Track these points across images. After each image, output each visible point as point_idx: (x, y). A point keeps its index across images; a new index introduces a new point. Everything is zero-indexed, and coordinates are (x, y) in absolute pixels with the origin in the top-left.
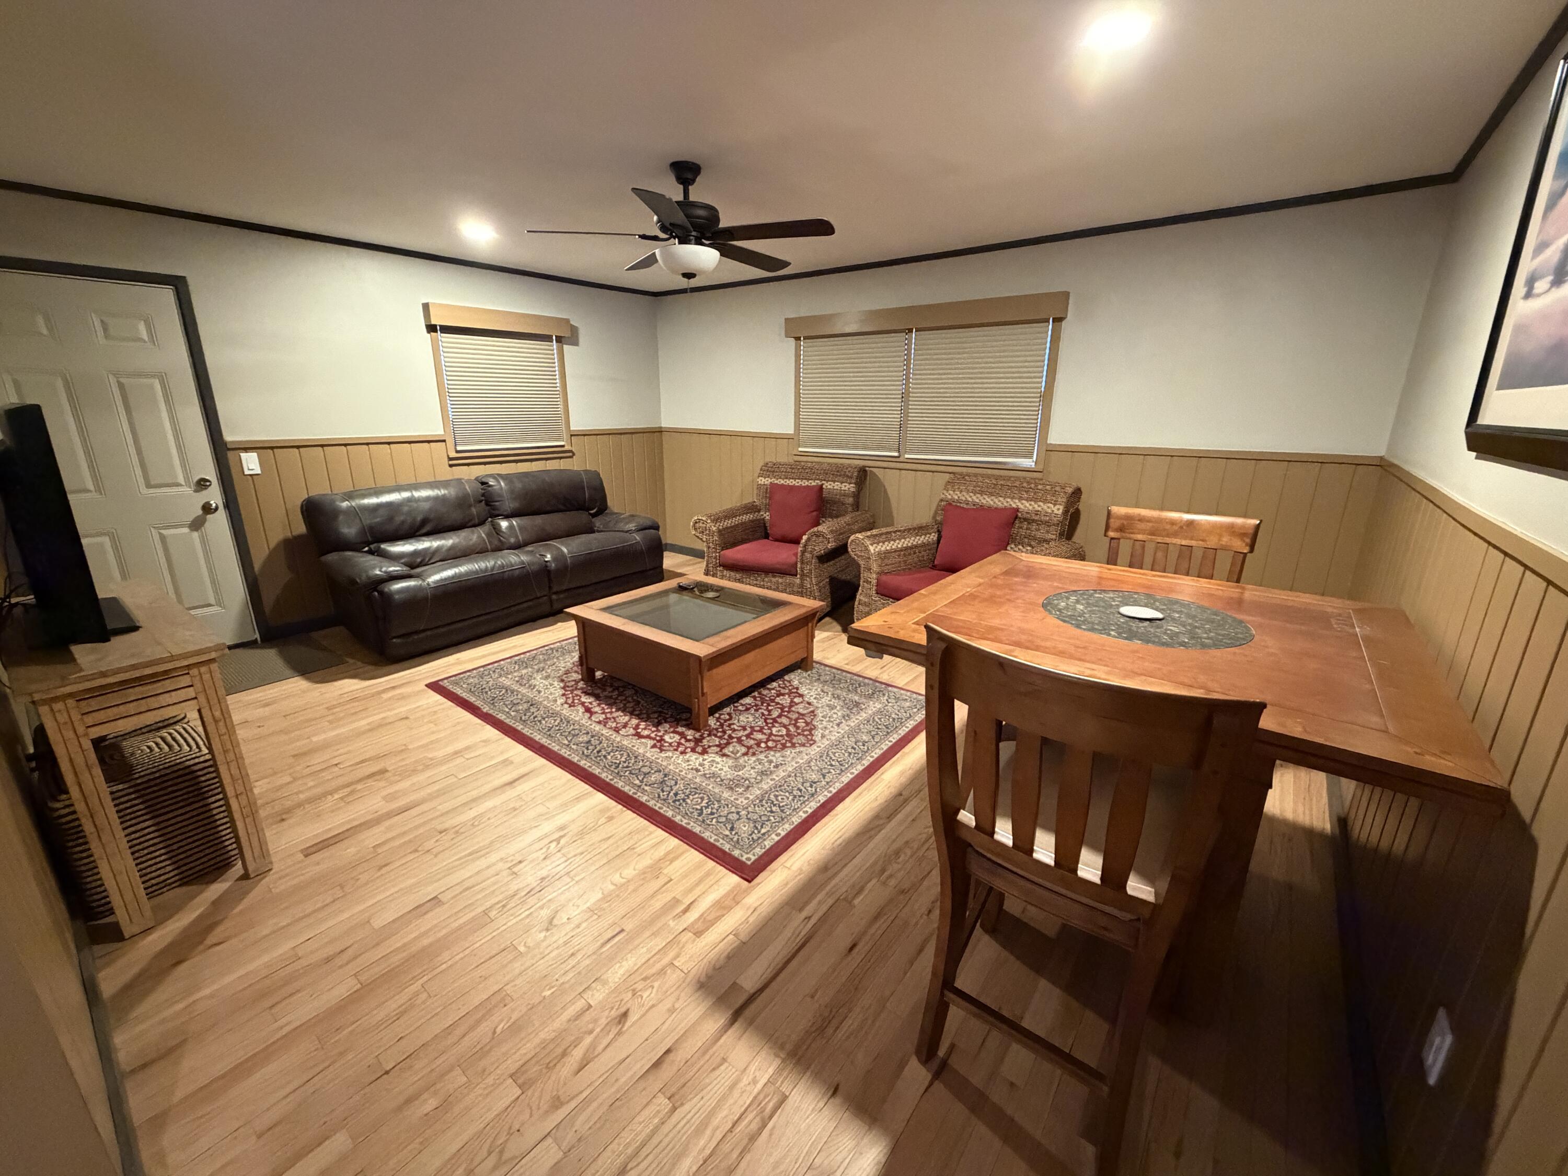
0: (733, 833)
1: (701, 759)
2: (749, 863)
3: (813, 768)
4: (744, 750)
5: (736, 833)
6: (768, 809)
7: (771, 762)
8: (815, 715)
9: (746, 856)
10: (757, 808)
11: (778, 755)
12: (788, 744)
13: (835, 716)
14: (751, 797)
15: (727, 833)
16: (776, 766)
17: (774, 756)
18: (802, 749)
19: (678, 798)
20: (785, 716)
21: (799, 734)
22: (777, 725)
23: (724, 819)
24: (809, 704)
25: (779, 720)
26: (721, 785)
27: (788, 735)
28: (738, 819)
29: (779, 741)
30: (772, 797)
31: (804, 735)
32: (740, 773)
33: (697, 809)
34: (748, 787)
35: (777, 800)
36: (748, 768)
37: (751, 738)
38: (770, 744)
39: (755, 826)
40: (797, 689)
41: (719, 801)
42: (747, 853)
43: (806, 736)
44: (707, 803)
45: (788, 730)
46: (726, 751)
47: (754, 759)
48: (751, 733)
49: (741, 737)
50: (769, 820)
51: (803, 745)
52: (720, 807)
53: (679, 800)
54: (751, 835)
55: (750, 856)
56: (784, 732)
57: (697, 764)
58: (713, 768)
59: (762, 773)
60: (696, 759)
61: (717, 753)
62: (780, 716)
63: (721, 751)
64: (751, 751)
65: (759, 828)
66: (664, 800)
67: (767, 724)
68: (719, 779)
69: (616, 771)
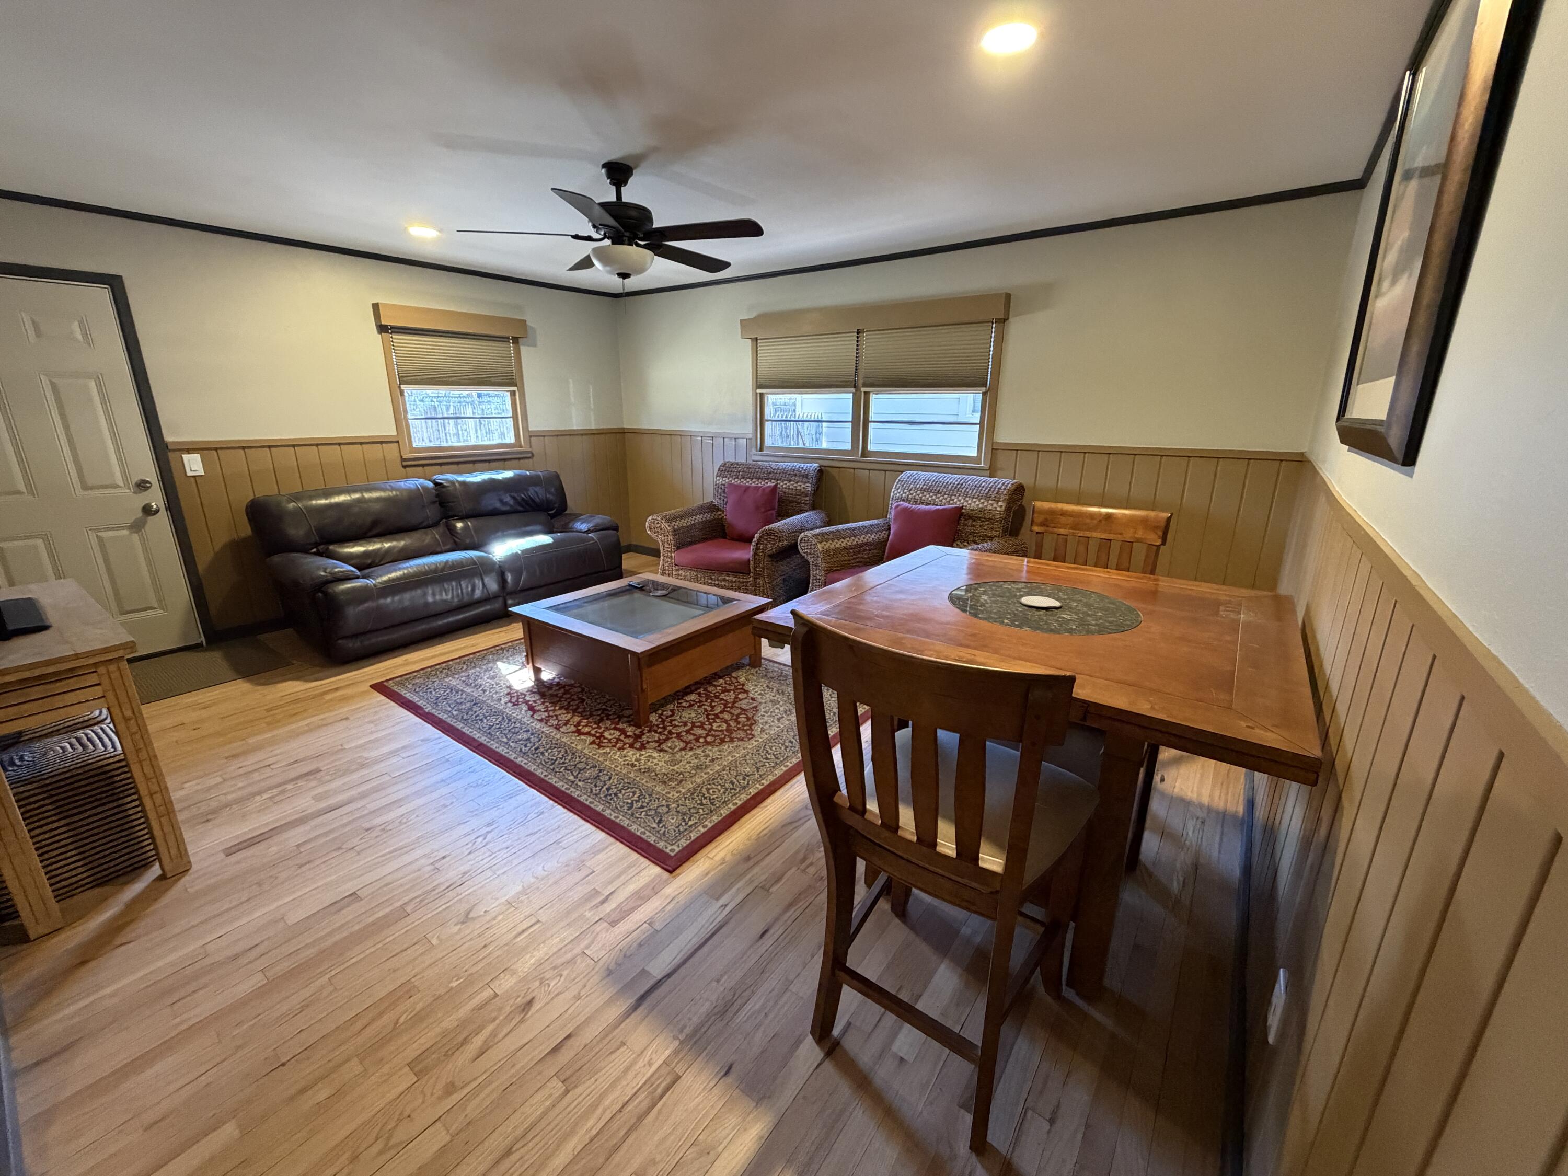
0: (661, 825)
1: (638, 755)
2: (672, 854)
3: (748, 761)
4: (682, 745)
5: (664, 826)
6: (699, 802)
7: (707, 756)
8: (757, 711)
9: (670, 848)
10: (687, 801)
11: (716, 749)
12: (727, 739)
13: (777, 711)
14: (683, 791)
15: (655, 825)
16: (712, 760)
17: (711, 750)
18: (740, 743)
19: (610, 792)
20: (727, 711)
21: (739, 729)
22: (717, 720)
23: (653, 812)
24: (753, 699)
25: (721, 716)
26: (654, 779)
27: (727, 730)
28: (667, 812)
29: (718, 736)
30: (704, 790)
31: (743, 730)
32: (675, 768)
33: (627, 803)
34: (681, 781)
35: (708, 793)
36: (683, 763)
37: (691, 734)
38: (709, 739)
39: (683, 818)
40: (743, 685)
41: (650, 795)
42: (672, 845)
43: (746, 731)
44: (639, 797)
45: (729, 725)
46: (664, 746)
47: (691, 753)
48: (692, 729)
49: (681, 732)
50: (697, 813)
51: (742, 740)
52: (651, 801)
53: (611, 795)
54: (677, 827)
55: (675, 847)
56: (724, 726)
57: (633, 759)
58: (649, 763)
59: (698, 767)
60: (633, 754)
61: (655, 748)
62: (721, 712)
63: (659, 746)
64: (689, 746)
65: (687, 820)
66: (596, 795)
67: (708, 719)
68: (653, 774)
69: (552, 767)
